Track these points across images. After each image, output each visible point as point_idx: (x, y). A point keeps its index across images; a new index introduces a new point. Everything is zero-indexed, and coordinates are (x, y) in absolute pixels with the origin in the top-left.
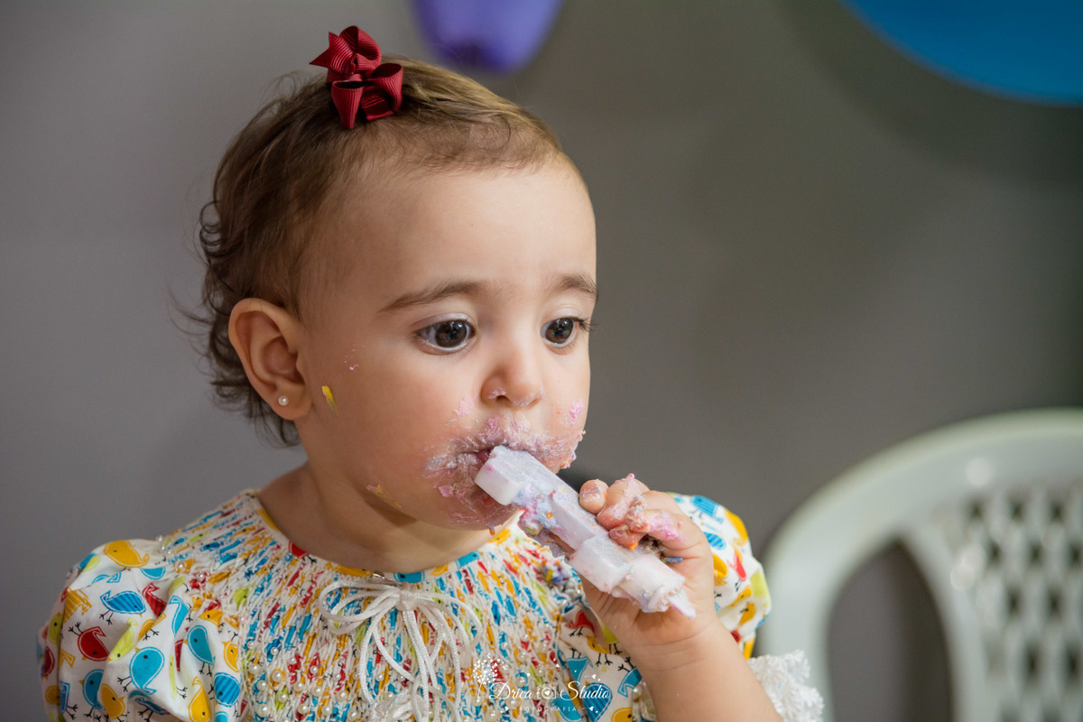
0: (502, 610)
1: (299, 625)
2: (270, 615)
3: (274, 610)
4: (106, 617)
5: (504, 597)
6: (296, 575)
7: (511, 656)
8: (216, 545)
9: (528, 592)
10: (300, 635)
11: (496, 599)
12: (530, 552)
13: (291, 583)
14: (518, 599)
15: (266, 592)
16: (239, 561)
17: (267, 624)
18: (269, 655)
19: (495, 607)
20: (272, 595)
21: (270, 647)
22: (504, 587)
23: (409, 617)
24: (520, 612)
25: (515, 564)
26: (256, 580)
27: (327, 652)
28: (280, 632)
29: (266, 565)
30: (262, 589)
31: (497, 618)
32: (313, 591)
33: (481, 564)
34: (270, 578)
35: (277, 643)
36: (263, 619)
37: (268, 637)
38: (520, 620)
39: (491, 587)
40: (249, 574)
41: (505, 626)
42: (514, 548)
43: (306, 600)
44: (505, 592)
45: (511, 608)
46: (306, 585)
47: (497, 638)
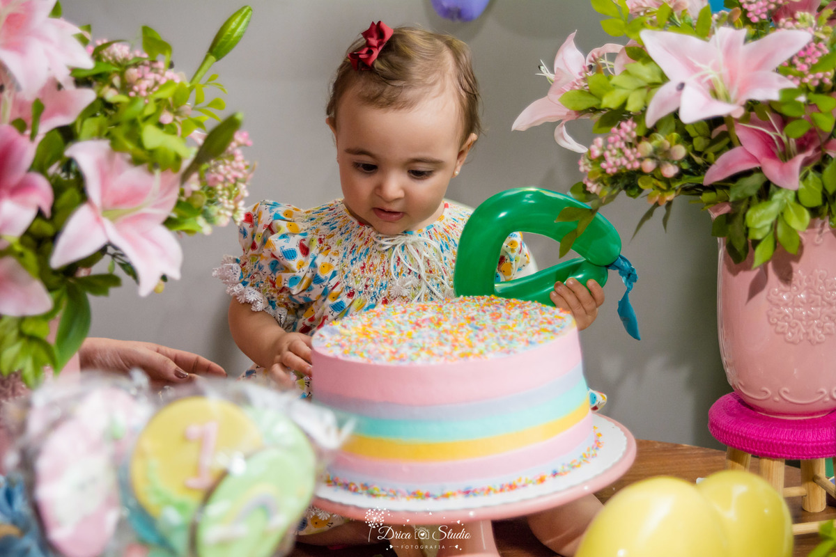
0: (444, 248)
1: (364, 252)
2: (352, 249)
3: (353, 247)
6: (362, 233)
7: (449, 265)
8: (328, 223)
9: (454, 241)
10: (365, 256)
11: (441, 243)
12: (452, 224)
13: (360, 236)
14: (450, 243)
16: (337, 229)
17: (350, 252)
18: (352, 263)
19: (441, 247)
20: (352, 241)
21: (352, 260)
22: (444, 239)
23: (411, 248)
24: (451, 248)
25: (447, 230)
26: (345, 236)
27: (376, 262)
28: (356, 255)
29: (349, 230)
30: (348, 239)
31: (442, 250)
32: (369, 238)
33: (435, 229)
34: (351, 235)
35: (355, 259)
36: (349, 250)
37: (351, 257)
38: (451, 252)
39: (439, 239)
40: (342, 234)
41: (446, 254)
42: (447, 223)
43: (366, 242)
44: (445, 241)
45: (447, 247)
46: (366, 237)
47: (443, 259)
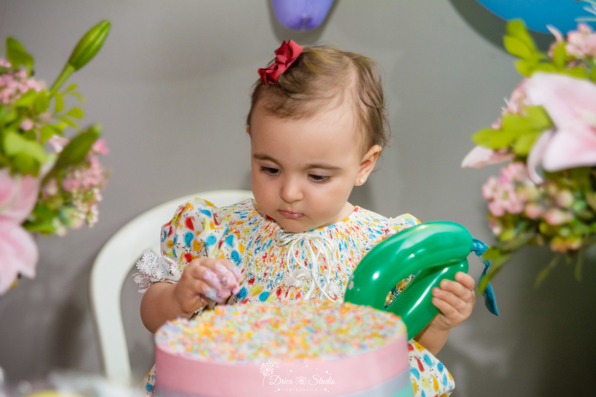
0: (343, 247)
1: (268, 243)
2: (257, 239)
3: (259, 237)
4: (198, 214)
5: (344, 242)
6: (268, 226)
7: (345, 263)
8: (239, 213)
9: (353, 241)
10: (268, 246)
11: (341, 242)
12: (355, 227)
13: (266, 228)
14: (349, 243)
15: (256, 231)
16: (247, 219)
17: (256, 242)
18: (256, 252)
19: (340, 245)
20: (258, 232)
21: (256, 250)
22: (344, 238)
24: (349, 248)
25: (349, 231)
26: (253, 226)
27: (277, 253)
28: (260, 245)
29: (256, 222)
30: (254, 230)
31: (340, 249)
32: (274, 232)
33: (336, 229)
34: (258, 226)
35: (259, 249)
36: (255, 240)
37: (256, 246)
38: (349, 251)
39: (339, 238)
40: (250, 224)
41: (343, 252)
42: (350, 225)
43: (271, 235)
44: (344, 240)
45: (346, 246)
46: (271, 230)
47: (340, 256)
